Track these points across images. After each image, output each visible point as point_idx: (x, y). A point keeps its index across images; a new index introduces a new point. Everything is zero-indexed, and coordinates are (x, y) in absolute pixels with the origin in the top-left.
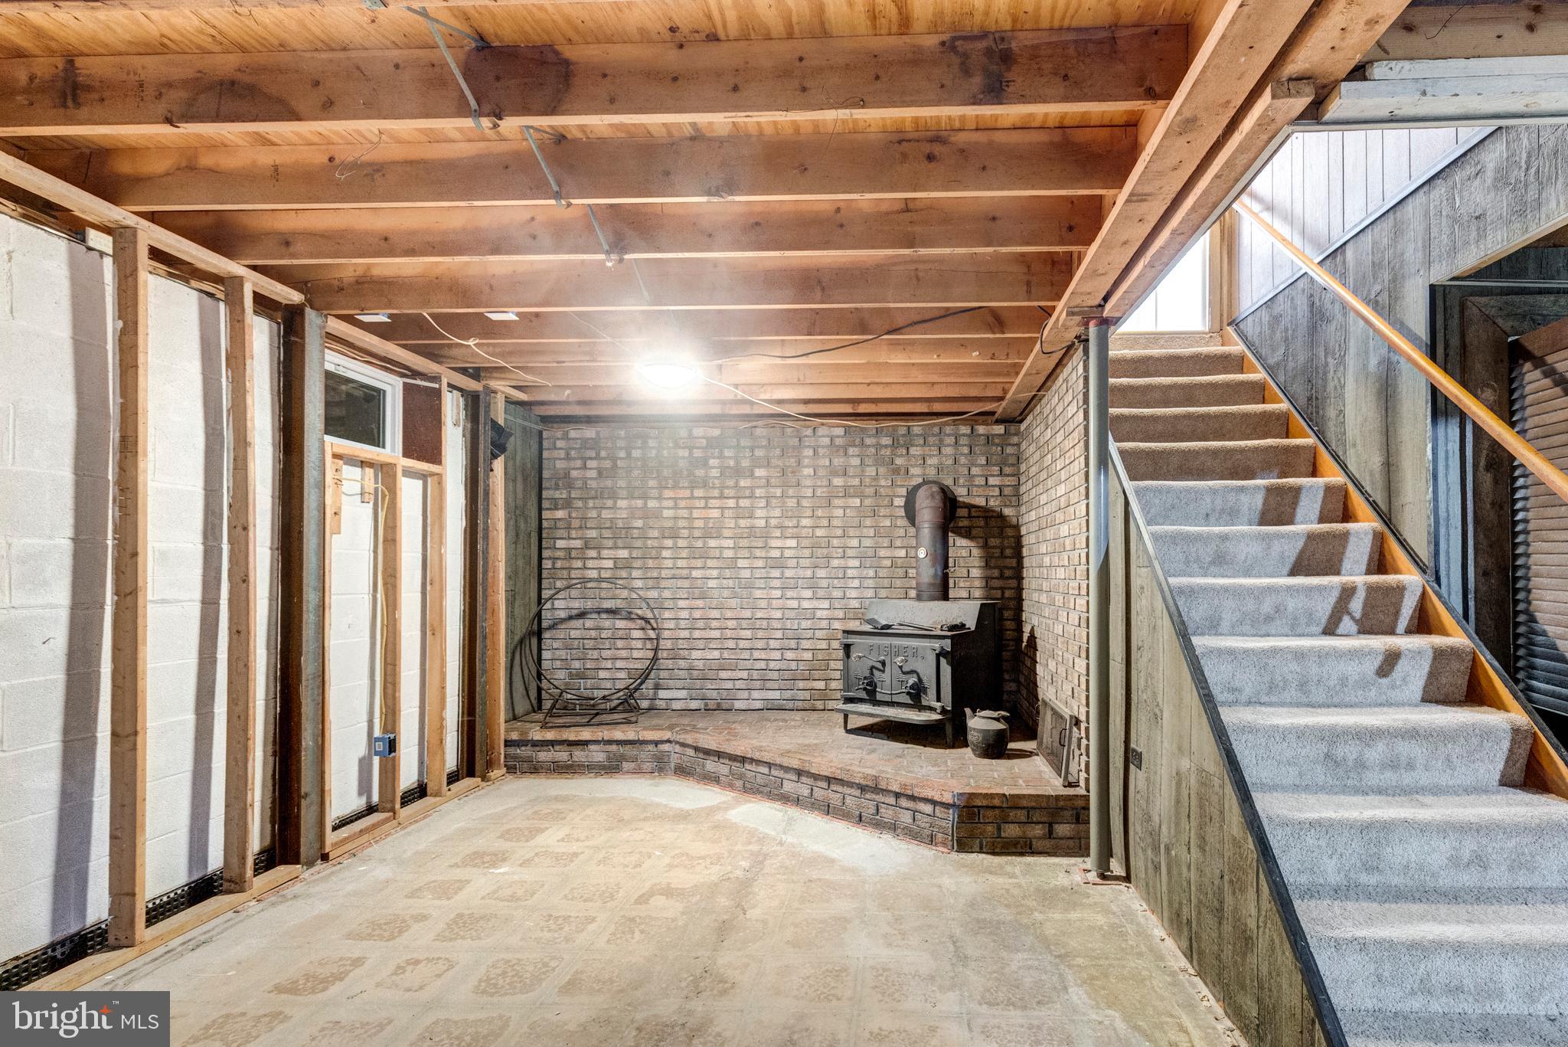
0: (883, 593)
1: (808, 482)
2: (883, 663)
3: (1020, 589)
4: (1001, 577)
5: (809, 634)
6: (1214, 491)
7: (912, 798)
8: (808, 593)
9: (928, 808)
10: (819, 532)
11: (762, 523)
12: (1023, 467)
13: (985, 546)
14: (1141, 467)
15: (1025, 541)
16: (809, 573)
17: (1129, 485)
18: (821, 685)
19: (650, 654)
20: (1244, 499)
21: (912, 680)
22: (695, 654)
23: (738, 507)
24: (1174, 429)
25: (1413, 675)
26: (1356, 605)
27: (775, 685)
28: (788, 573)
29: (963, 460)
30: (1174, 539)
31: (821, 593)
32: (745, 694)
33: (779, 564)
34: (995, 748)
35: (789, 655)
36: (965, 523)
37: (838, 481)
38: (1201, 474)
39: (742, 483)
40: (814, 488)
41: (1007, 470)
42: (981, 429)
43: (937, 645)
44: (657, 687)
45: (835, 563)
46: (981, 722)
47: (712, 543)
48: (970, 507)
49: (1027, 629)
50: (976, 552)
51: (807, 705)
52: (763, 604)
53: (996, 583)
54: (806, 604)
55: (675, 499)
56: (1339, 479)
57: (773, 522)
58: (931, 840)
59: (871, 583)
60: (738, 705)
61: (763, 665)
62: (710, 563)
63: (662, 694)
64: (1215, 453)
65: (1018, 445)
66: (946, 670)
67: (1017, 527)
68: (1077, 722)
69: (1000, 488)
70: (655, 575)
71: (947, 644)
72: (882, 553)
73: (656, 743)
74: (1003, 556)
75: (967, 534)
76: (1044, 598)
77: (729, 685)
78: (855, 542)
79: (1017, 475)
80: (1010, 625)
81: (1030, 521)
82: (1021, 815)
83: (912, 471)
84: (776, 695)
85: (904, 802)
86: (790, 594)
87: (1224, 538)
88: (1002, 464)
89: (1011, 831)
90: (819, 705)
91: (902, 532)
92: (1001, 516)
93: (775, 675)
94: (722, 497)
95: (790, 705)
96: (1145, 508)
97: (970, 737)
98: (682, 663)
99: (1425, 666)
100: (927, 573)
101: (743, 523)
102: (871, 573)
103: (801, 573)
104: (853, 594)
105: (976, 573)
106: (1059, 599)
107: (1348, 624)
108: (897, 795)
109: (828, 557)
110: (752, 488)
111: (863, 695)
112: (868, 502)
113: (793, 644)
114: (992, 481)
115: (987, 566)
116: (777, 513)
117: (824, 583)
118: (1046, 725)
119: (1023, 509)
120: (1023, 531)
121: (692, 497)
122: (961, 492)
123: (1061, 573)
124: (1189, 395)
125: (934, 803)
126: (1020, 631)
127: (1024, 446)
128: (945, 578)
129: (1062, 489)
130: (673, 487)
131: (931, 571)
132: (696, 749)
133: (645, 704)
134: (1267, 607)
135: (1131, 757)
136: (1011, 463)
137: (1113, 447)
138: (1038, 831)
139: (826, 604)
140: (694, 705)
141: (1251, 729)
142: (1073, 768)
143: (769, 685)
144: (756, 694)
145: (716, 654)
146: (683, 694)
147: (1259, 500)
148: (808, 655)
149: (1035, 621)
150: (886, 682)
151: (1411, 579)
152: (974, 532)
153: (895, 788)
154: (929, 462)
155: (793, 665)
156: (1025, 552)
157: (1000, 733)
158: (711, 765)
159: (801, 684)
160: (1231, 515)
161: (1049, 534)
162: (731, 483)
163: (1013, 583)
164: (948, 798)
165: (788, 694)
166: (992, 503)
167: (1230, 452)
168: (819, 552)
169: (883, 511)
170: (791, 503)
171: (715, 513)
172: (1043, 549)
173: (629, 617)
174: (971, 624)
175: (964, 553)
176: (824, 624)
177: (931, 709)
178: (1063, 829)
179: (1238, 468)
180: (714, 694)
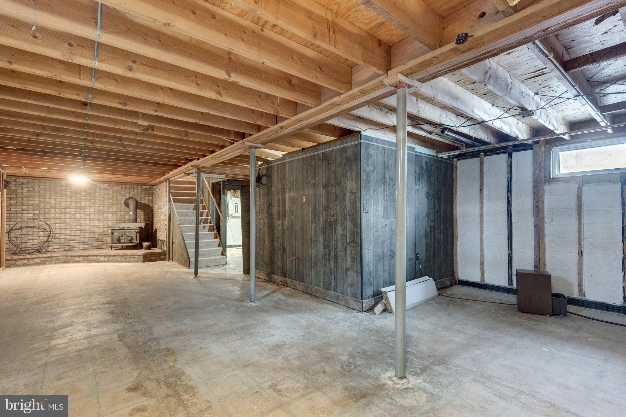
0: (118, 222)
1: (98, 196)
2: (123, 235)
3: (153, 220)
4: (148, 218)
5: (97, 231)
6: (187, 205)
7: (134, 255)
8: (97, 222)
9: (137, 257)
10: (100, 208)
11: (84, 205)
12: (154, 196)
13: (145, 211)
14: (175, 201)
15: (154, 211)
16: (97, 217)
17: (174, 204)
18: (101, 243)
19: (47, 238)
20: (191, 206)
21: (130, 238)
22: (61, 237)
23: (76, 201)
24: (182, 195)
25: (207, 228)
26: (203, 221)
27: (87, 244)
28: (91, 217)
29: (139, 193)
30: (180, 212)
31: (101, 222)
32: (78, 246)
33: (89, 215)
34: (149, 248)
35: (91, 236)
36: (140, 206)
37: (106, 196)
38: (186, 202)
39: (77, 196)
40: (99, 198)
41: (150, 196)
42: (144, 187)
43: (136, 231)
44: (48, 246)
45: (105, 215)
46: (145, 244)
47: (67, 210)
48: (141, 203)
49: (154, 228)
50: (142, 213)
51: (96, 248)
52: (84, 225)
53: (147, 219)
54: (96, 224)
55: (55, 199)
56: (204, 204)
57: (87, 205)
58: (138, 262)
59: (115, 219)
60: (75, 249)
61: (83, 239)
62: (67, 215)
63: (50, 248)
64: (188, 199)
65: (153, 191)
66: (138, 235)
67: (152, 208)
68: (165, 241)
69: (148, 199)
70: (48, 218)
71: (138, 230)
72: (118, 213)
73: (57, 257)
74: (149, 214)
75: (140, 209)
76: (159, 222)
77: (73, 244)
78: (111, 210)
79: (152, 197)
80: (150, 228)
81: (155, 207)
82: (155, 255)
83: (126, 195)
84: (88, 246)
85: (132, 257)
86: (92, 222)
87: (187, 212)
88: (149, 194)
89: (153, 258)
90: (100, 247)
91: (123, 208)
92: (148, 205)
93: (87, 241)
94: (71, 199)
95: (92, 248)
96: (176, 208)
97: (143, 247)
98: (57, 240)
99: (208, 227)
100: (132, 217)
101: (77, 205)
102: (115, 217)
103: (95, 217)
104: (110, 222)
105: (142, 217)
106: (162, 222)
107: (202, 223)
108: (130, 256)
109: (103, 213)
110: (81, 197)
111: (117, 242)
112: (114, 201)
113: (93, 234)
114: (146, 198)
115: (145, 215)
116: (88, 203)
117: (102, 220)
118: (159, 244)
119: (154, 204)
120: (154, 208)
121: (61, 199)
122: (139, 200)
123: (162, 217)
124: (185, 189)
125: (138, 255)
126: (153, 229)
127: (154, 191)
128: (136, 218)
129: (162, 203)
130: (55, 196)
131: (133, 217)
132: (71, 256)
133: (44, 250)
134: (191, 221)
135: (173, 243)
136: (152, 195)
137: (171, 198)
138: (158, 258)
139: (103, 224)
140: (61, 250)
141: (185, 235)
142: (164, 248)
143: (85, 243)
144: (81, 246)
145: (69, 237)
146: (58, 247)
147: (193, 207)
148: (97, 236)
149: (157, 226)
150: (123, 239)
151: (210, 218)
152: (142, 208)
153: (130, 254)
154: (131, 193)
155: (93, 239)
156: (154, 213)
157: (150, 245)
158: (76, 259)
159: (95, 243)
160: (189, 209)
161: (160, 210)
162: (74, 196)
163: (151, 219)
164: (141, 254)
165: (91, 245)
166: (146, 202)
167: (190, 199)
168: (101, 212)
169: (118, 204)
170: (92, 201)
171: (69, 203)
172: (159, 213)
173: (39, 228)
174: (143, 226)
175: (139, 213)
176: (102, 229)
177: (134, 243)
178: (162, 257)
179: (191, 202)
180: (68, 247)
